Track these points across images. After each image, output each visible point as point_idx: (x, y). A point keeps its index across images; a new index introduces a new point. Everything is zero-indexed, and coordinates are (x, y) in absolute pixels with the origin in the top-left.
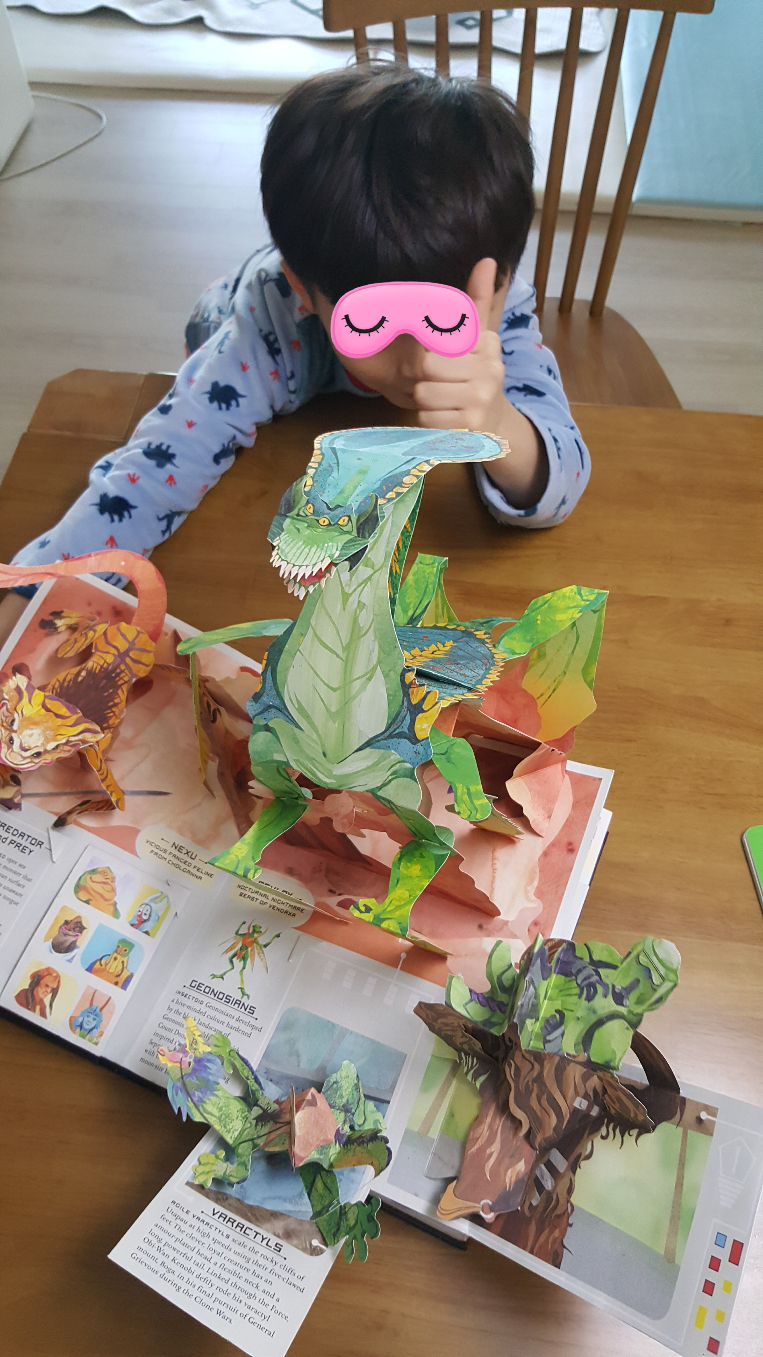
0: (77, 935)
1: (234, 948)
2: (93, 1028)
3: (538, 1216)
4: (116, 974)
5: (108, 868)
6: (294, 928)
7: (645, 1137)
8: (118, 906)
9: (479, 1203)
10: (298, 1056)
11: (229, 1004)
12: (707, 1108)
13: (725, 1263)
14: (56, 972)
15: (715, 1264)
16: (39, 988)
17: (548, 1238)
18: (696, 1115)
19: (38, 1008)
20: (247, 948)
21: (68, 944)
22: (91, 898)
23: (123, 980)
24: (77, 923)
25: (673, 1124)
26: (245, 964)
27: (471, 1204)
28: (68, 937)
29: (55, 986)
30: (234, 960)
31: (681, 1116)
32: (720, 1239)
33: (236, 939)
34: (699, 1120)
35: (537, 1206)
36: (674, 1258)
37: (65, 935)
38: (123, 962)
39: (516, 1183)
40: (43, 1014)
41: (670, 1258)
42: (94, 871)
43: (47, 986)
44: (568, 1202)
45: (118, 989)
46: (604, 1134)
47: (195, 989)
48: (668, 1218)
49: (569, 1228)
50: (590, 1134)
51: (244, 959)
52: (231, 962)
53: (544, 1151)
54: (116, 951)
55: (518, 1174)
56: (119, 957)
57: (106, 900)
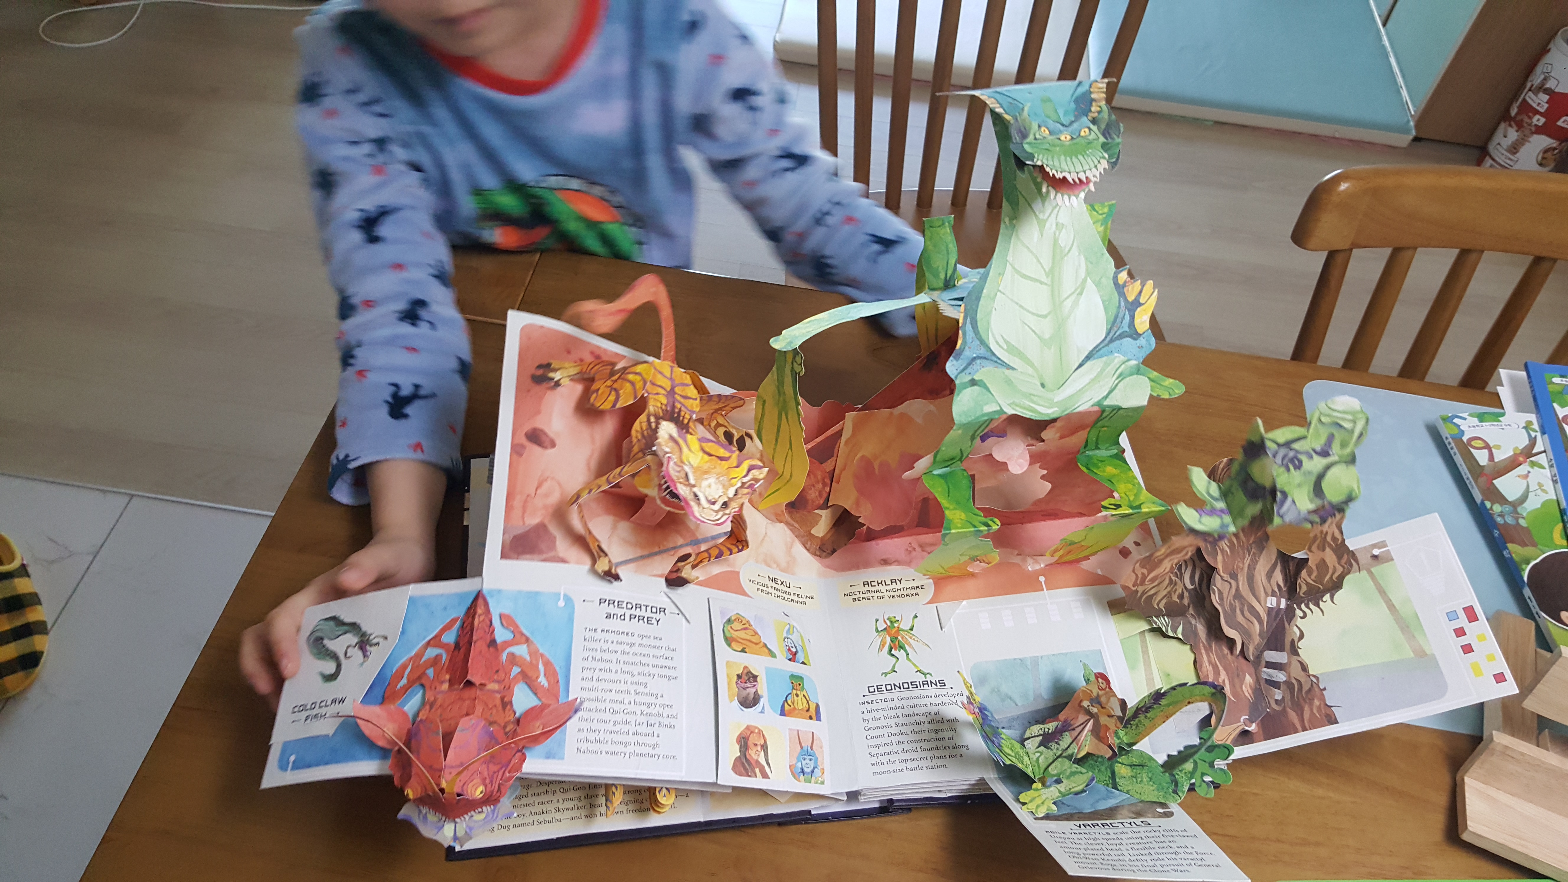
0: (755, 685)
1: (885, 643)
2: (814, 768)
3: (1290, 703)
4: (806, 709)
5: (737, 614)
6: (927, 603)
7: (1338, 595)
8: (769, 646)
9: (1240, 722)
10: (1011, 698)
11: (919, 688)
12: (1374, 546)
13: (1468, 627)
14: (756, 727)
15: (1460, 632)
16: (750, 751)
17: (1312, 710)
18: (1369, 556)
19: (757, 770)
20: (896, 638)
21: (752, 696)
22: (745, 646)
23: (814, 713)
24: (747, 673)
25: (1355, 572)
26: (905, 651)
27: (1235, 725)
28: (748, 690)
29: (762, 742)
30: (893, 652)
31: (1358, 564)
32: (1452, 616)
33: (880, 636)
34: (1375, 557)
35: (1283, 697)
36: (1424, 651)
37: (745, 689)
38: (804, 696)
39: (1253, 693)
40: (765, 776)
41: (1421, 654)
42: (729, 621)
43: (756, 745)
44: (1309, 676)
45: (814, 722)
46: (1302, 615)
47: (876, 692)
48: (1400, 632)
49: (1324, 692)
50: (1289, 622)
51: (902, 647)
52: (893, 655)
53: (1259, 657)
54: (793, 688)
55: (1250, 686)
56: (798, 692)
57: (756, 644)
